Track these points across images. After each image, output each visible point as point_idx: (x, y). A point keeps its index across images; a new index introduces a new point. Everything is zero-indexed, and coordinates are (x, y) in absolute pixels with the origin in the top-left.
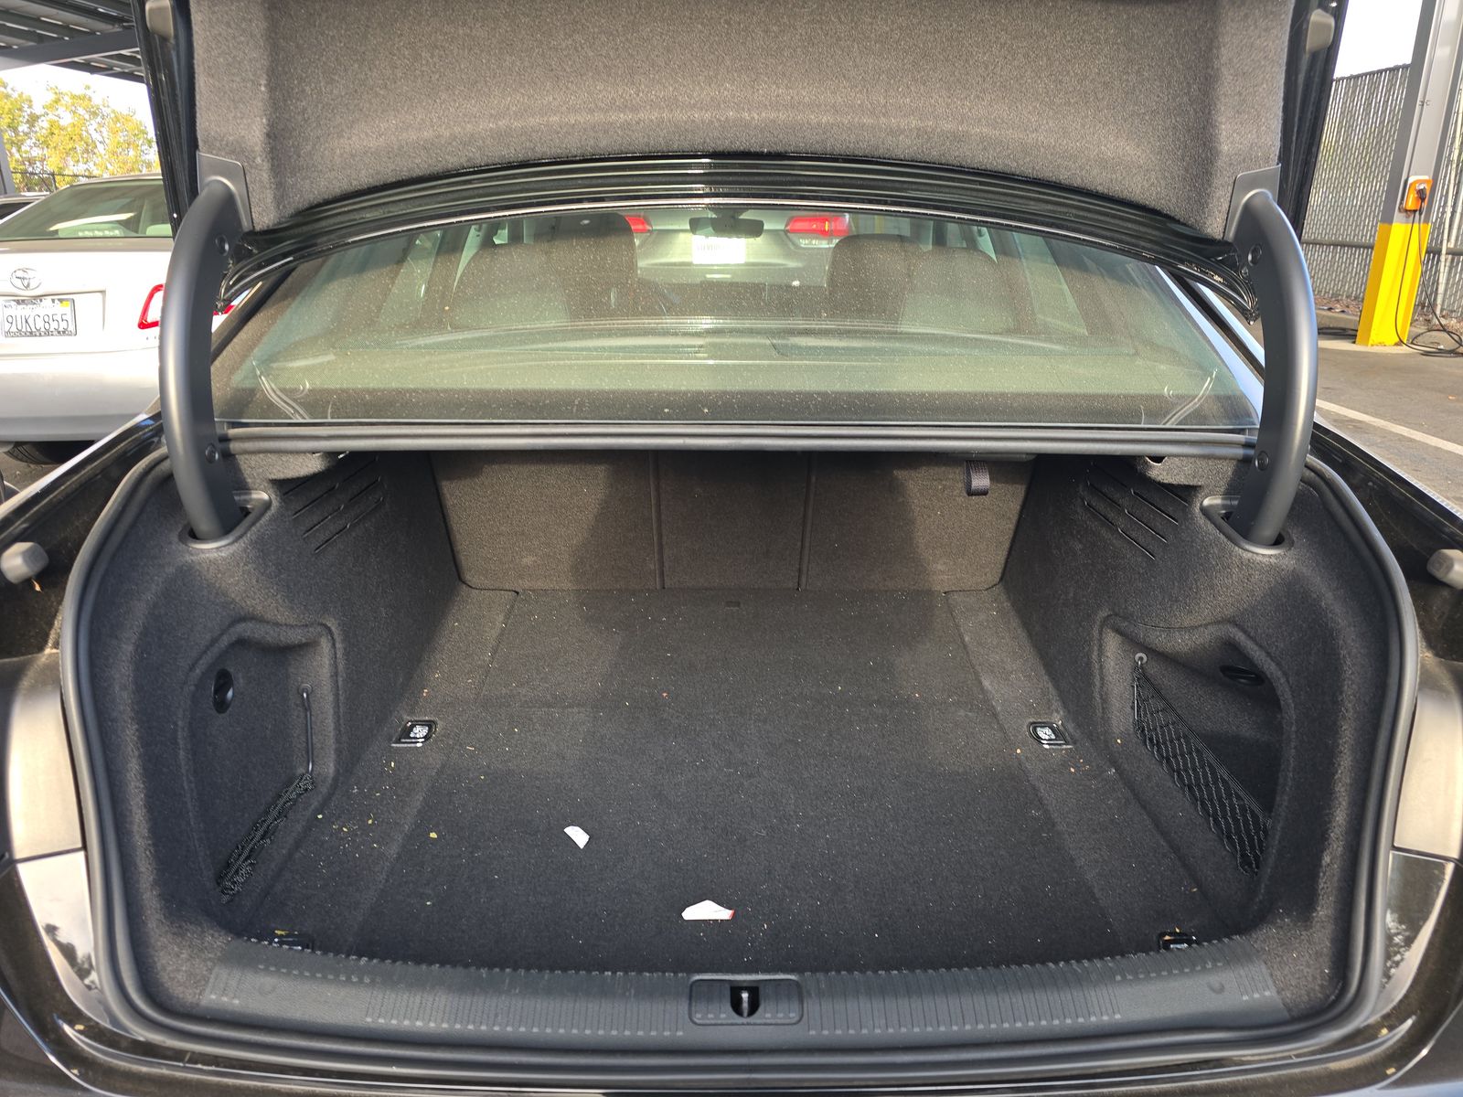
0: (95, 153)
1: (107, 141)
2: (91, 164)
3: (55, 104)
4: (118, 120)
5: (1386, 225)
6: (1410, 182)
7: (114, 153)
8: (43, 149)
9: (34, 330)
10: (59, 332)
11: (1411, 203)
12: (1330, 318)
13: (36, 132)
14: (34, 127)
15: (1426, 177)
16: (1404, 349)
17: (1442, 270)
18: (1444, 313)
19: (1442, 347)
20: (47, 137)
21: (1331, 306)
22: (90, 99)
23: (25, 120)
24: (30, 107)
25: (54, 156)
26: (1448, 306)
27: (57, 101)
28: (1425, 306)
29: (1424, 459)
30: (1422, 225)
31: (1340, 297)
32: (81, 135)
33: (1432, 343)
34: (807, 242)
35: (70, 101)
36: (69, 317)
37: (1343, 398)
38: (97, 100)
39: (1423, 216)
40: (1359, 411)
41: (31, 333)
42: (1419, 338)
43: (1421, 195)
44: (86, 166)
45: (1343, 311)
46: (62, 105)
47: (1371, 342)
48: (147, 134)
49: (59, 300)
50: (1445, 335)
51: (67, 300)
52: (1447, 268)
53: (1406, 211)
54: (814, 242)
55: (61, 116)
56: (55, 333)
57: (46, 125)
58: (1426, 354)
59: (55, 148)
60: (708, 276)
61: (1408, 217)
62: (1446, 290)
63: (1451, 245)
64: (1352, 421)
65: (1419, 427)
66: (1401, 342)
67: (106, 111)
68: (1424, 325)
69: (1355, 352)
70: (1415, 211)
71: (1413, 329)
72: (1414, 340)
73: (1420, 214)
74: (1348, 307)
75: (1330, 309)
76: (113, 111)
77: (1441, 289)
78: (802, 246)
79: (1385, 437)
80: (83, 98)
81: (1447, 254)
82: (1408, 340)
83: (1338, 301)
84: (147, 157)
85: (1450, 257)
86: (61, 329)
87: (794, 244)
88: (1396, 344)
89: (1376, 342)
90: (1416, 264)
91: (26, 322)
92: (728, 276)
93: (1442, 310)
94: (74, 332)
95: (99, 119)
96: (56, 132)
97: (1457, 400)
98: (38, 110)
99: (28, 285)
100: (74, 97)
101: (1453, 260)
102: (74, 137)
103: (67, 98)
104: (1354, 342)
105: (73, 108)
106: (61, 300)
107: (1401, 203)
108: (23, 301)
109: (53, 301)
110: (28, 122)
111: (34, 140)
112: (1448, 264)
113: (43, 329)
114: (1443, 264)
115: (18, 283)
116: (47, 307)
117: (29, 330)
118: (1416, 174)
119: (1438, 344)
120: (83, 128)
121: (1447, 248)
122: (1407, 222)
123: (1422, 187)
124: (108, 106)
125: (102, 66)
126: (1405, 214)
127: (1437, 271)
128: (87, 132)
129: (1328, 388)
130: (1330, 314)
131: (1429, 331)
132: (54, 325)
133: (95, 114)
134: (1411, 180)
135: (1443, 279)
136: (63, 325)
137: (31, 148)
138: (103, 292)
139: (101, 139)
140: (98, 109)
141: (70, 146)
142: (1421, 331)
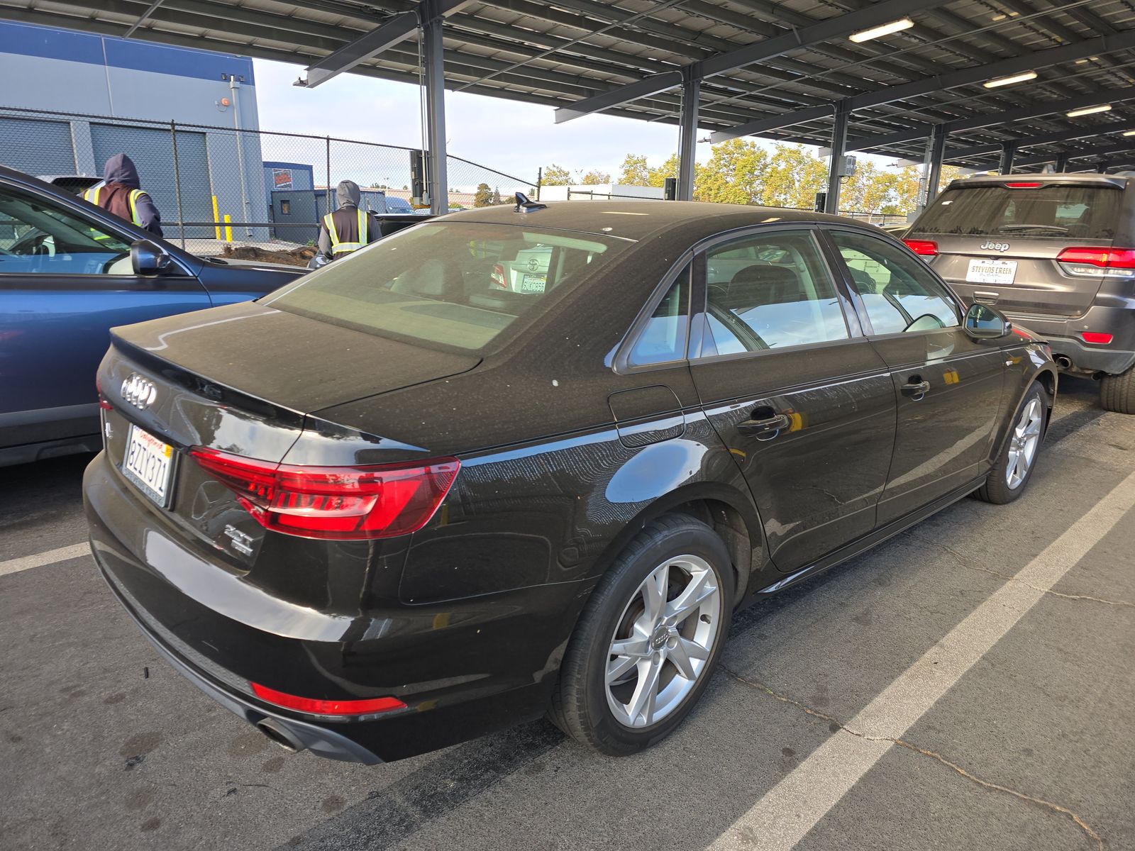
59: (770, 185)
103: (786, 153)
125: (783, 134)
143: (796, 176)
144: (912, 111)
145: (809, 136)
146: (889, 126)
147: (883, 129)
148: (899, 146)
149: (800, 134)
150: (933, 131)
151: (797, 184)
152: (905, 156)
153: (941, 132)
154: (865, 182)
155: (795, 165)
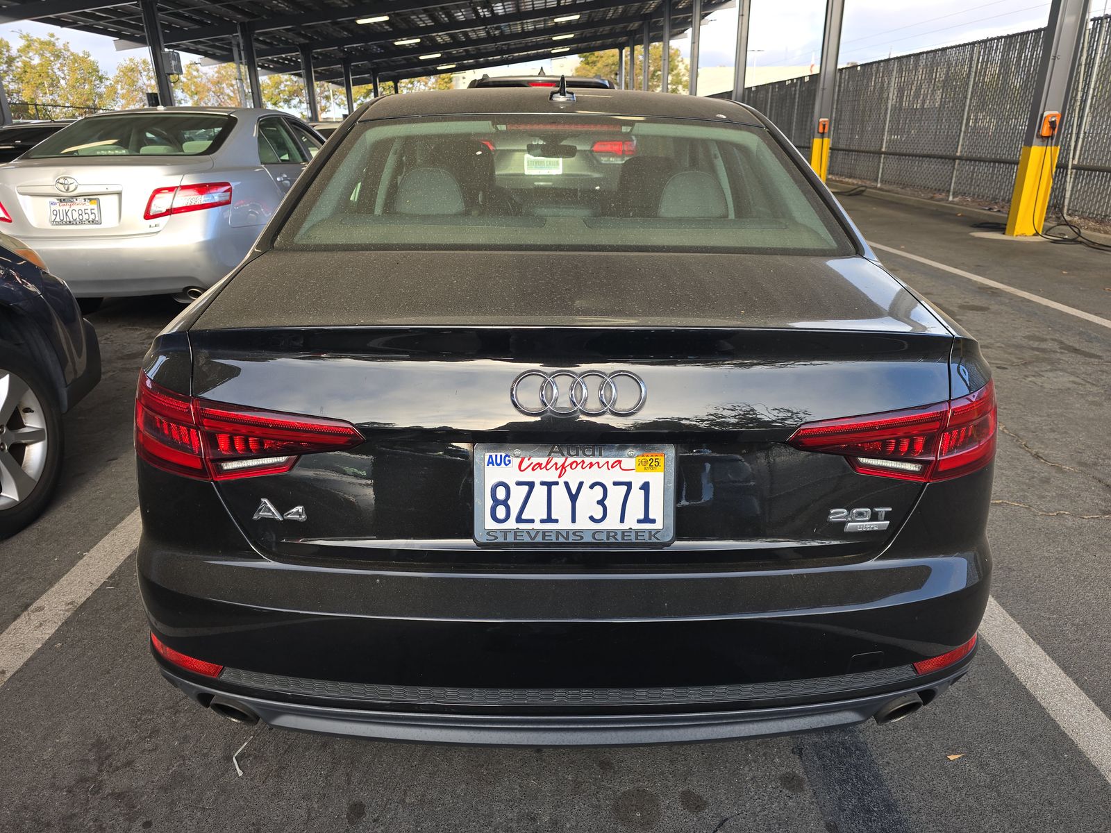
0: (58, 87)
1: (67, 77)
2: (56, 95)
3: (27, 49)
4: (76, 62)
5: (1028, 147)
6: (1044, 116)
7: (73, 87)
8: (19, 83)
9: (72, 220)
10: (89, 222)
11: (1045, 131)
12: (989, 215)
13: (13, 71)
14: (11, 66)
15: (1056, 112)
16: (1039, 239)
17: (1068, 180)
18: (1070, 212)
19: (1067, 237)
20: (22, 74)
21: (990, 207)
22: (54, 45)
23: (4, 61)
24: (8, 51)
25: (27, 89)
26: (1073, 207)
27: (29, 46)
28: (1055, 207)
29: (1036, 314)
30: (1053, 148)
31: (997, 201)
32: (47, 73)
33: (1060, 234)
34: (606, 159)
35: (39, 46)
36: (96, 211)
37: (988, 272)
38: (60, 45)
39: (1054, 141)
40: (997, 281)
41: (70, 222)
42: (1051, 231)
43: (1053, 124)
44: (51, 97)
45: (999, 211)
46: (33, 49)
47: (1015, 233)
48: (98, 72)
49: (89, 199)
50: (1068, 228)
51: (95, 199)
52: (1072, 179)
53: (1042, 137)
54: (611, 159)
55: (32, 58)
56: (87, 222)
57: (20, 64)
58: (1055, 242)
59: (27, 82)
60: (536, 183)
61: (1043, 141)
62: (1071, 196)
63: (1076, 162)
64: (991, 288)
65: (1037, 292)
66: (1037, 234)
67: (67, 54)
68: (1055, 221)
69: (1003, 240)
70: (1048, 137)
71: (1048, 224)
72: (1047, 231)
73: (1052, 139)
74: (1003, 207)
75: (990, 209)
76: (72, 54)
77: (1068, 195)
78: (603, 162)
79: (1011, 299)
80: (49, 43)
81: (1072, 168)
82: (1043, 232)
83: (996, 203)
84: (99, 90)
85: (1074, 171)
86: (90, 219)
87: (597, 161)
88: (1034, 235)
89: (1020, 233)
90: (1049, 177)
91: (67, 215)
92: (550, 183)
93: (1068, 210)
94: (99, 221)
95: (61, 61)
96: (28, 70)
97: (1068, 274)
98: (14, 52)
99: (68, 188)
100: (42, 43)
101: (1076, 173)
102: (43, 75)
103: (36, 44)
104: (1004, 234)
105: (41, 52)
106: (90, 199)
107: (1038, 131)
108: (64, 200)
109: (85, 199)
110: (6, 63)
111: (11, 77)
112: (1073, 176)
113: (78, 219)
114: (1069, 176)
115: (61, 187)
116: (80, 205)
117: (68, 220)
118: (1049, 110)
119: (1064, 235)
120: (49, 68)
121: (1073, 165)
122: (1043, 145)
123: (1053, 119)
124: (68, 50)
125: (70, 21)
126: (1041, 140)
127: (1065, 181)
128: (52, 70)
129: (978, 266)
130: (989, 212)
131: (1058, 225)
132: (86, 217)
133: (58, 56)
134: (1046, 114)
135: (1069, 187)
136: (92, 217)
137: (9, 82)
138: (119, 194)
139: (63, 76)
140: (61, 52)
141: (40, 81)
142: (1052, 225)
143: (59, 73)
144: (217, 5)
145: (102, 24)
146: (189, 19)
147: (183, 23)
148: (200, 43)
149: (90, 21)
150: (239, 28)
151: (62, 82)
152: (205, 54)
153: (247, 31)
154: (146, 82)
155: (52, 59)
